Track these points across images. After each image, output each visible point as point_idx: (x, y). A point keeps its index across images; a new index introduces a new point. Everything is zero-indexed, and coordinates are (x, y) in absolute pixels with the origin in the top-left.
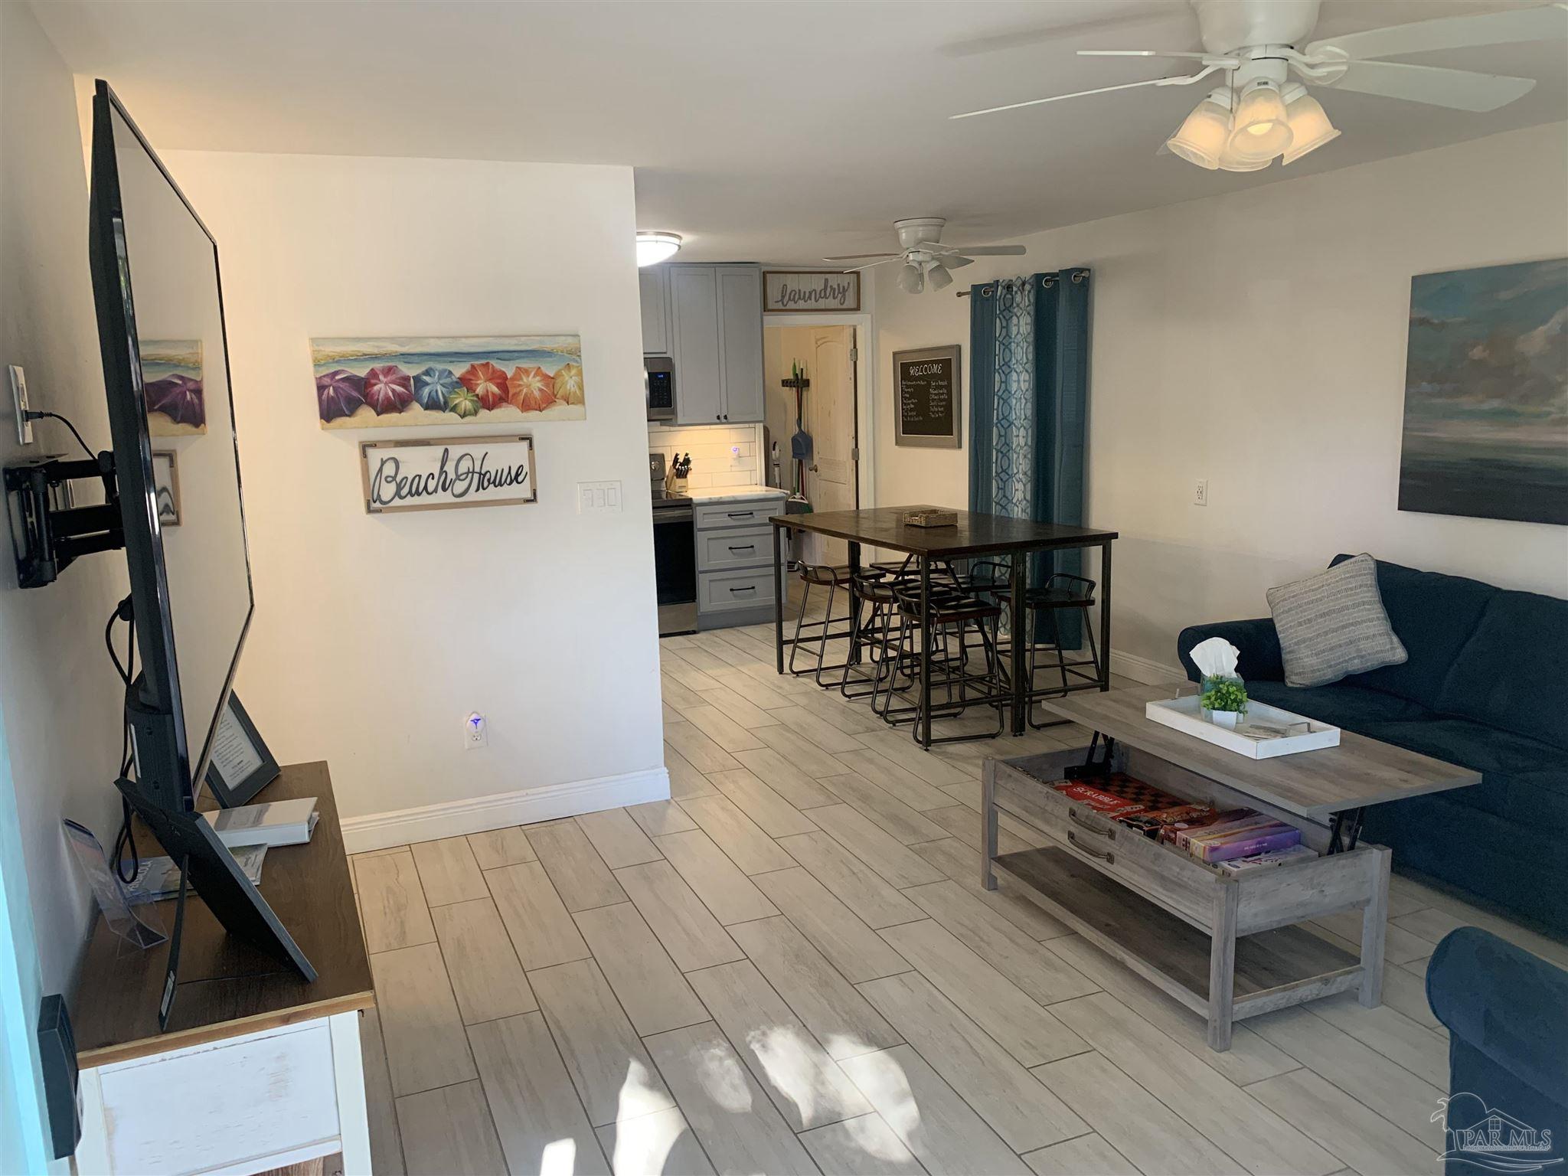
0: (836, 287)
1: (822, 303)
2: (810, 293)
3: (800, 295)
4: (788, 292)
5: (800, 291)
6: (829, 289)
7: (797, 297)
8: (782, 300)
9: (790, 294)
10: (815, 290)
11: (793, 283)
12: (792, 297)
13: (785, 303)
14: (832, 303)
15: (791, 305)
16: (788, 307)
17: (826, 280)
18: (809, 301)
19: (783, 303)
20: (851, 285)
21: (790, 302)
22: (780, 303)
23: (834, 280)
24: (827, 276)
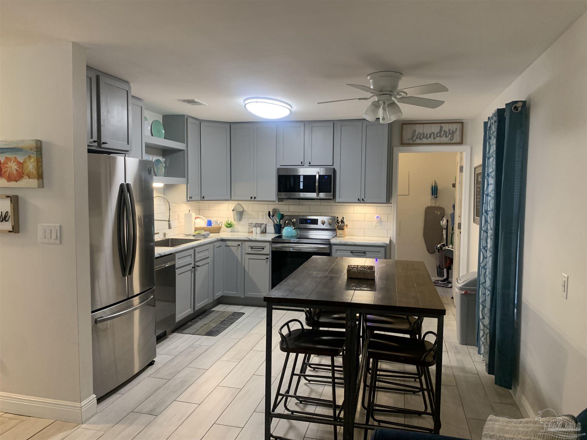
0: (448, 131)
1: (438, 140)
2: (431, 135)
3: (424, 136)
4: (416, 134)
5: (424, 133)
6: (443, 132)
7: (422, 136)
8: (412, 138)
9: (418, 135)
10: (434, 133)
11: (419, 129)
12: (419, 137)
13: (414, 140)
14: (444, 139)
15: (418, 141)
16: (416, 142)
17: (441, 127)
18: (429, 139)
19: (413, 140)
20: (458, 130)
21: (417, 140)
22: (411, 140)
23: (446, 127)
24: (442, 125)
